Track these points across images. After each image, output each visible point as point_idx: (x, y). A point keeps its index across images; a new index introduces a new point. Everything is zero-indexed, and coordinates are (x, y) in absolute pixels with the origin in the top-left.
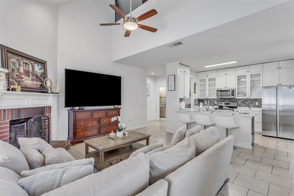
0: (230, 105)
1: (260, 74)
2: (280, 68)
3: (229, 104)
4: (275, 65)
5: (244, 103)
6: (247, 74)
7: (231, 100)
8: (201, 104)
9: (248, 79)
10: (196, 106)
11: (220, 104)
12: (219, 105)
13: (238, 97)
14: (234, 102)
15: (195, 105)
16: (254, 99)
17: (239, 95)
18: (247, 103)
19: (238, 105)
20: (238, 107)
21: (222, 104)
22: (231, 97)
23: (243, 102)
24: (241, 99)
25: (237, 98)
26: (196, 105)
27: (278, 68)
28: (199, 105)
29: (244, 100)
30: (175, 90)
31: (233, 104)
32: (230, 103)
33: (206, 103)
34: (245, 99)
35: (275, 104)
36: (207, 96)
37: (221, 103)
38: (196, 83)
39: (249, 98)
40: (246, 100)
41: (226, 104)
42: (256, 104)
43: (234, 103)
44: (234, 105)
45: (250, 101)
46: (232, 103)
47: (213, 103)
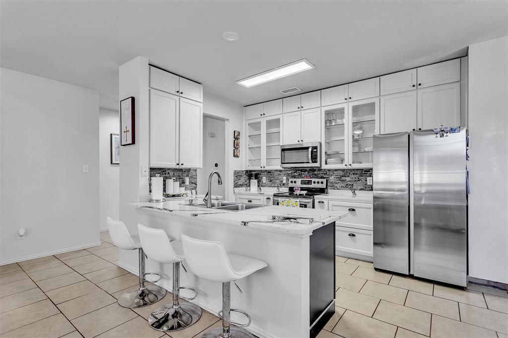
0: (312, 186)
1: (373, 104)
2: (420, 84)
3: (309, 182)
4: (407, 78)
5: (343, 180)
6: (345, 106)
7: (316, 173)
8: (254, 182)
9: (348, 120)
10: (242, 190)
11: (292, 182)
12: (291, 185)
13: (326, 164)
14: (322, 178)
15: (236, 186)
16: (362, 170)
17: (329, 160)
18: (348, 179)
19: (329, 184)
20: (329, 191)
21: (295, 182)
22: (311, 165)
23: (340, 178)
24: (336, 170)
25: (324, 167)
26: (241, 186)
27: (414, 86)
28: (249, 186)
29: (341, 173)
30: (133, 142)
31: (318, 183)
32: (313, 180)
33: (264, 180)
34: (343, 170)
35: (406, 182)
36: (263, 164)
37: (294, 180)
38: (239, 133)
39: (350, 167)
40: (346, 172)
41: (303, 182)
42: (368, 181)
43: (320, 180)
44: (320, 186)
45: (355, 176)
46: (316, 180)
47: (278, 181)
